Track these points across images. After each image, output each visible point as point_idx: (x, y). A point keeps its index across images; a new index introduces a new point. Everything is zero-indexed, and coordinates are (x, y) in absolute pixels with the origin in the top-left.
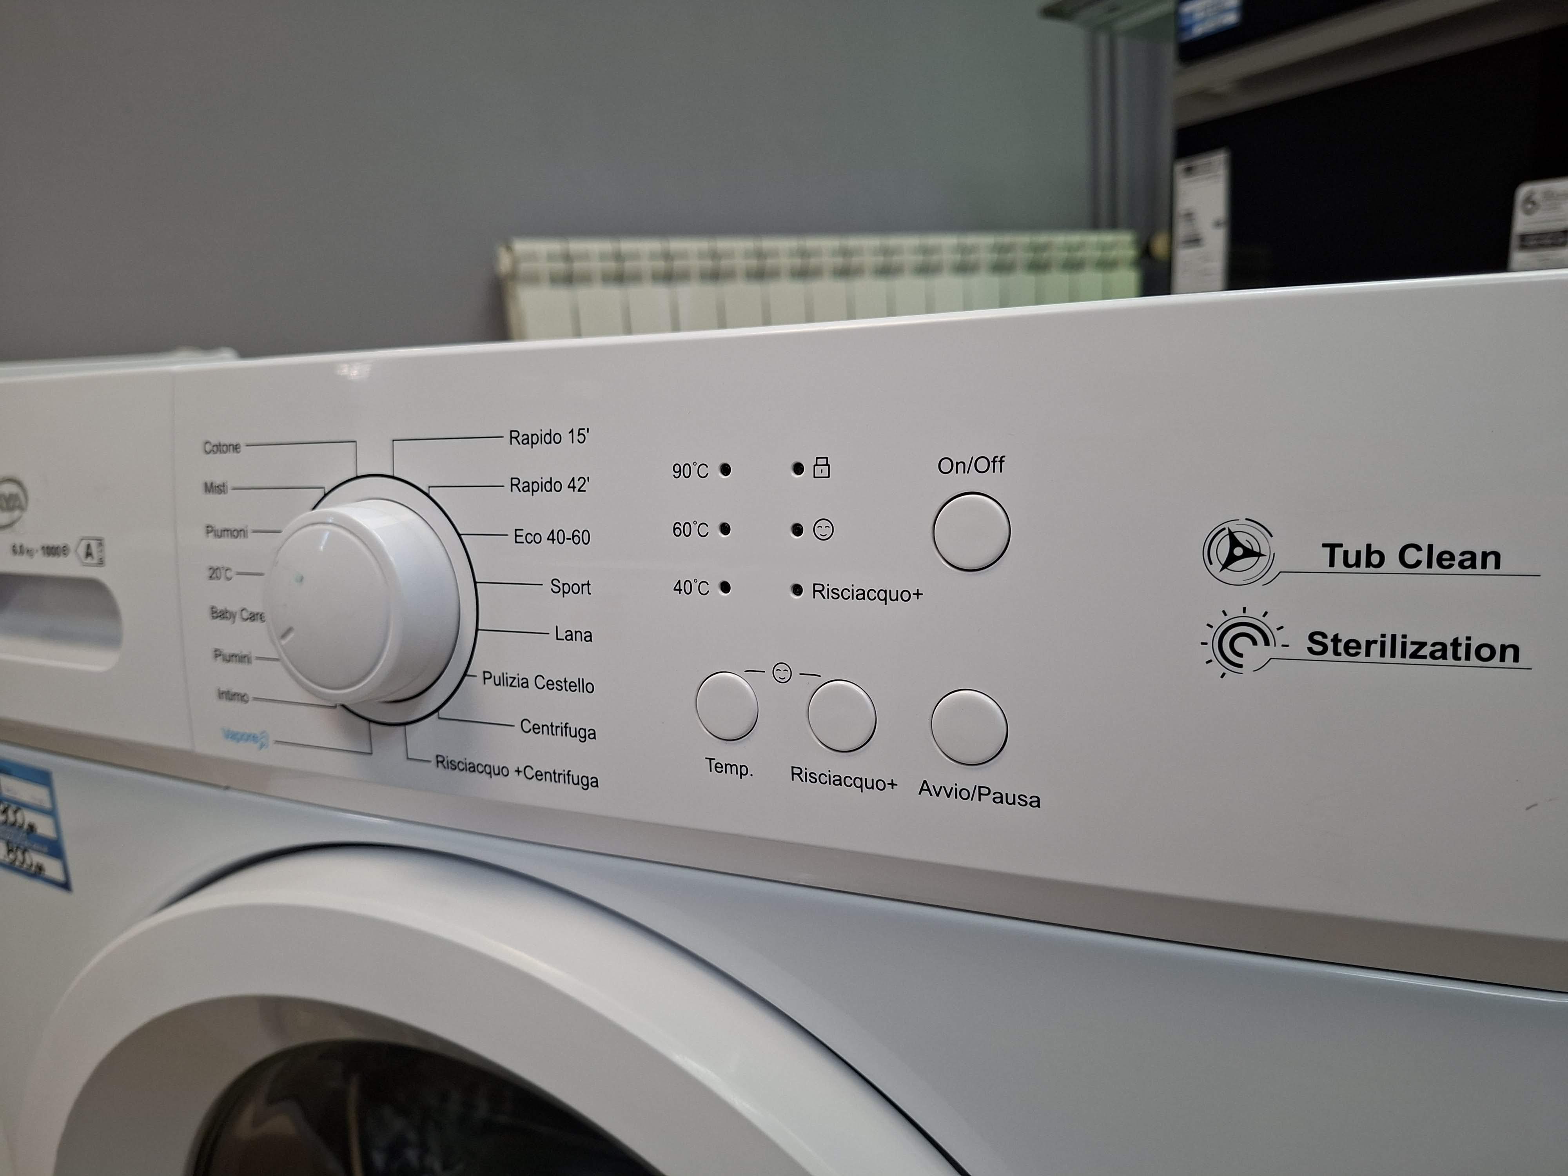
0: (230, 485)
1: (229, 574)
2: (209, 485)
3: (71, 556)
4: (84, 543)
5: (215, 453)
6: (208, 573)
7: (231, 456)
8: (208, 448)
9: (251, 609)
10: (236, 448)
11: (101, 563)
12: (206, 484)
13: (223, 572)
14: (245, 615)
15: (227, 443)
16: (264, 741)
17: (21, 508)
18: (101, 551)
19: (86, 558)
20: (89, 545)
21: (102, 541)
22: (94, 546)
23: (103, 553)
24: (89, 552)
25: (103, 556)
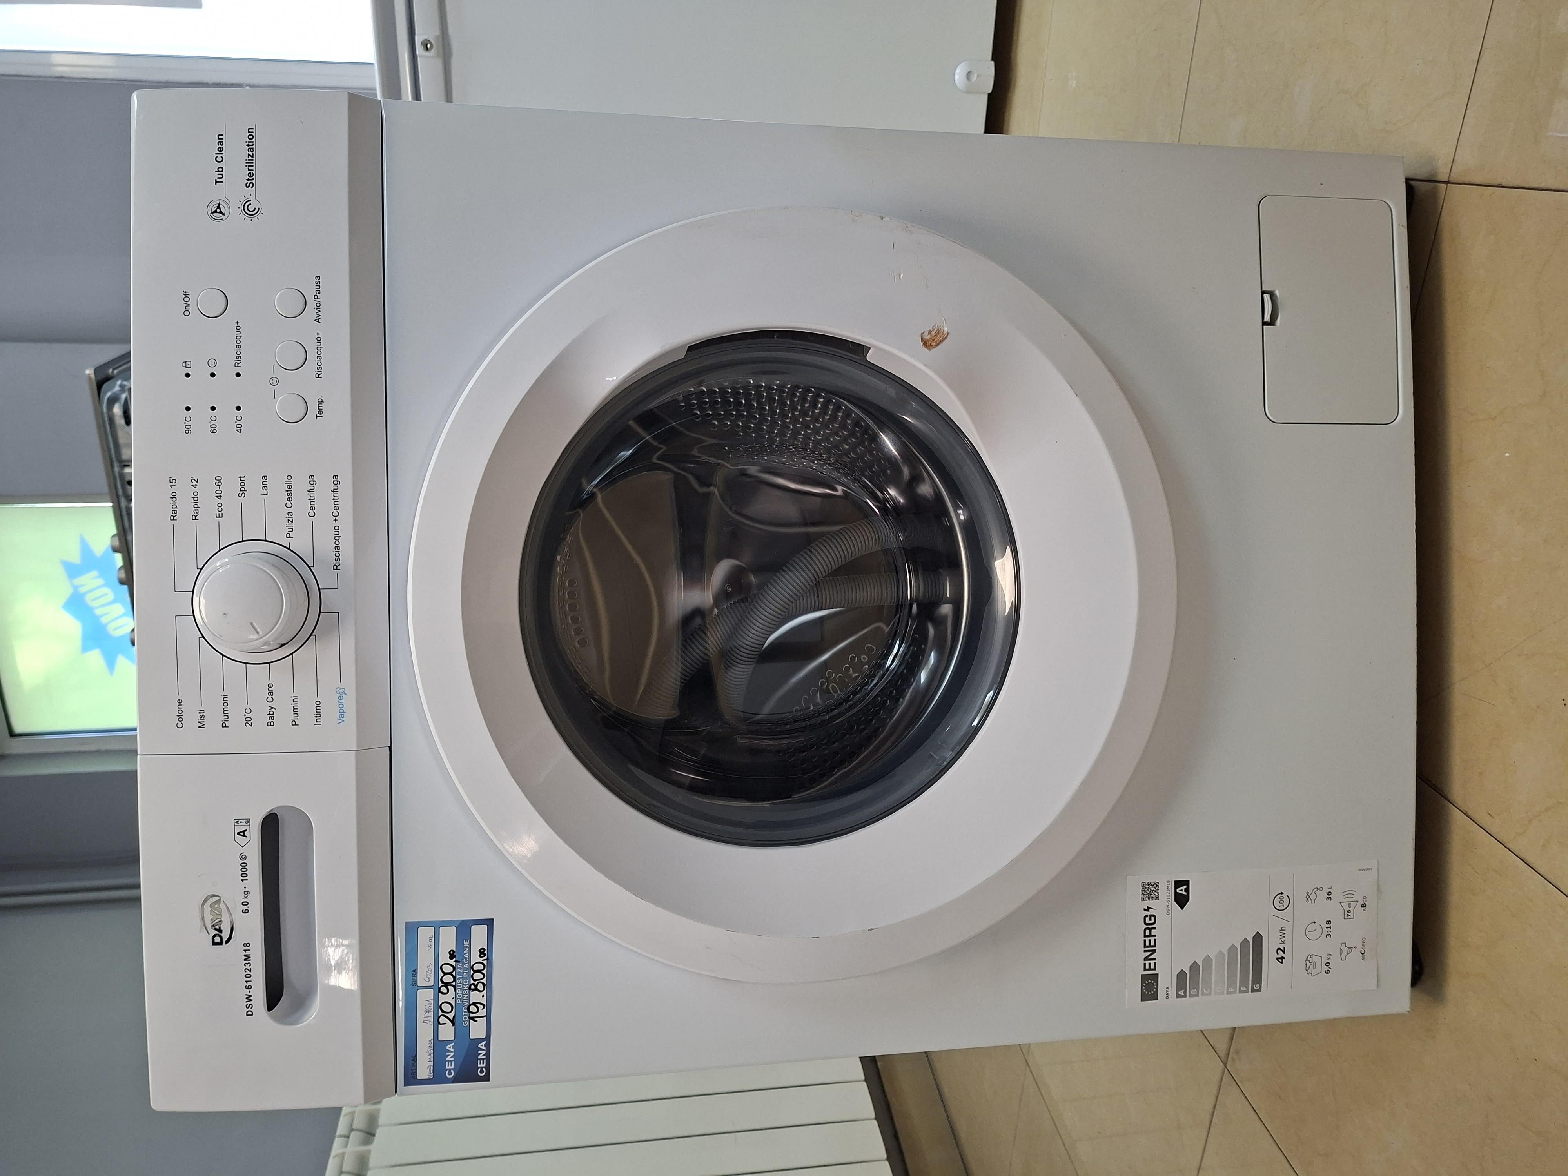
0: (200, 708)
1: (248, 711)
2: (199, 724)
3: (246, 850)
5: (182, 720)
6: (248, 726)
7: (184, 706)
8: (179, 724)
9: (266, 695)
10: (180, 703)
12: (199, 727)
13: (247, 716)
14: (270, 699)
15: (177, 710)
16: (341, 691)
17: (218, 902)
18: (241, 822)
19: (246, 837)
20: (238, 834)
21: (236, 821)
22: (239, 829)
23: (242, 821)
24: (242, 834)
25: (244, 821)
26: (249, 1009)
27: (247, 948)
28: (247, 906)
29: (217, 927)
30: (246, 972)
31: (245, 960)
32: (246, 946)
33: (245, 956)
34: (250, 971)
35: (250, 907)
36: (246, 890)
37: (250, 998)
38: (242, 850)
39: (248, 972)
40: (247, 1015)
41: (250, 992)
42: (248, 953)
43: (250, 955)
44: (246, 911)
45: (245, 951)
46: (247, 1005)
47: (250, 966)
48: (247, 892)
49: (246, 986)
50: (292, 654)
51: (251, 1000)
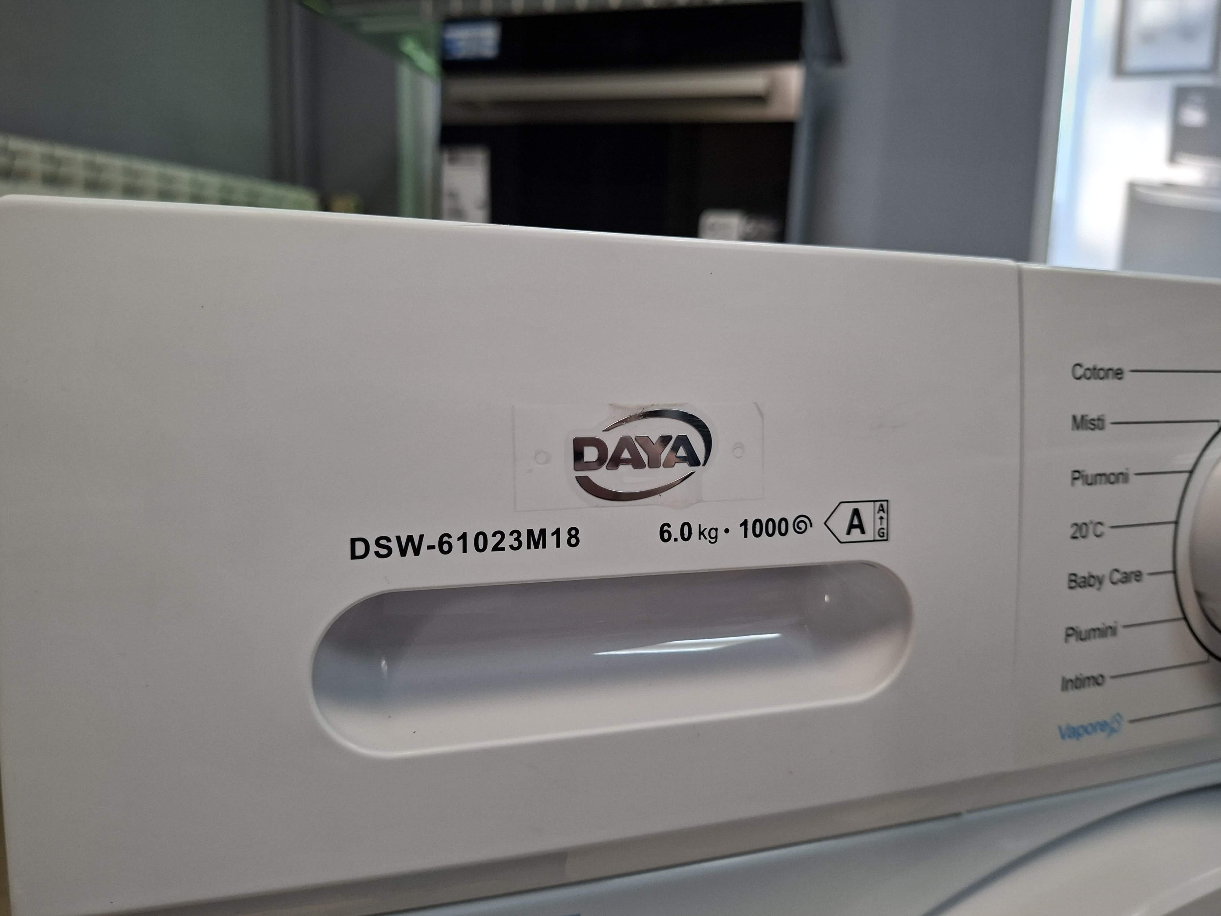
0: (1108, 420)
1: (1100, 529)
2: (1079, 418)
3: (817, 530)
4: (846, 512)
5: (1089, 379)
6: (1071, 531)
7: (1111, 383)
8: (1080, 371)
9: (1123, 569)
10: (1118, 374)
11: (883, 536)
12: (1074, 418)
13: (1091, 527)
14: (1117, 576)
15: (1107, 366)
16: (1115, 725)
17: (693, 460)
18: (881, 518)
19: (849, 533)
20: (856, 512)
21: (885, 504)
22: (867, 513)
23: (885, 521)
24: (856, 522)
25: (885, 526)
26: (373, 548)
27: (564, 536)
28: (679, 536)
29: (626, 455)
30: (494, 535)
31: (530, 532)
32: (571, 536)
33: (543, 532)
34: (496, 548)
35: (676, 546)
36: (721, 532)
37: (410, 548)
38: (818, 520)
39: (492, 541)
40: (353, 541)
41: (431, 547)
42: (551, 540)
43: (544, 546)
44: (666, 536)
45: (557, 532)
46: (389, 540)
47: (512, 547)
48: (716, 537)
49: (449, 536)
50: (1185, 619)
51: (403, 552)
